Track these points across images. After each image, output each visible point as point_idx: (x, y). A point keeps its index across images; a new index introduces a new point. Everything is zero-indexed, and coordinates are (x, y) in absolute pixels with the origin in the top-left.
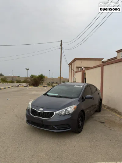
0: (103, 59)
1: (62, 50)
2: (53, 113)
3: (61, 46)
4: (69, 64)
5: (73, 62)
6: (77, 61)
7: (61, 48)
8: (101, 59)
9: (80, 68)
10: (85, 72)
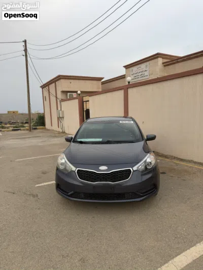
0: (103, 78)
1: (29, 59)
2: (130, 170)
3: (26, 50)
4: (43, 87)
5: (53, 82)
6: (62, 80)
7: (26, 56)
8: (99, 79)
9: (68, 94)
10: (84, 100)
